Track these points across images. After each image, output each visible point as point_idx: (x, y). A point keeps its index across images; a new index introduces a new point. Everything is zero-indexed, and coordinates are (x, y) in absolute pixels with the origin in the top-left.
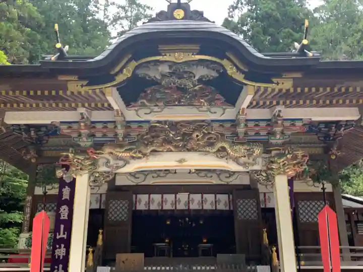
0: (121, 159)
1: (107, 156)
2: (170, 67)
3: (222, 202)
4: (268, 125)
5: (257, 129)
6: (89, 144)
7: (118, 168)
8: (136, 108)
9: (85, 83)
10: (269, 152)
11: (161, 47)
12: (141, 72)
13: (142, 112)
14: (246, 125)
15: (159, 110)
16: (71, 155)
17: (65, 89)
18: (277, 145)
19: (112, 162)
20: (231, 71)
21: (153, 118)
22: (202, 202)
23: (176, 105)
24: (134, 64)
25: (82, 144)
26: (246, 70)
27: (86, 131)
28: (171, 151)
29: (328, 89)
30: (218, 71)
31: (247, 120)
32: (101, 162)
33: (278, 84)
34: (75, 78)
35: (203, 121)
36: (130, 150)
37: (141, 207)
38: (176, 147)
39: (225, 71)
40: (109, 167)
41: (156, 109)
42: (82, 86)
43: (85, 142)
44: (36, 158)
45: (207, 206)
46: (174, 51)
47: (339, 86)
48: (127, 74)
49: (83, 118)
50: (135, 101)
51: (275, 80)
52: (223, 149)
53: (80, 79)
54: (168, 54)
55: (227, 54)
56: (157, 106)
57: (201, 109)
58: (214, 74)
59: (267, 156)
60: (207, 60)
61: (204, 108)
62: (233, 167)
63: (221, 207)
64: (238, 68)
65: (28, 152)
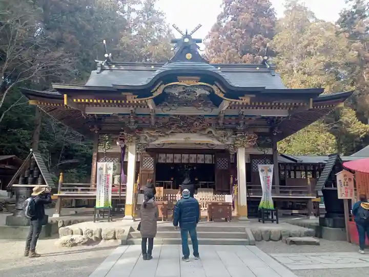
0: (153, 136)
1: (145, 135)
2: (184, 88)
3: (208, 159)
4: (236, 119)
5: (230, 121)
6: (135, 127)
7: (152, 141)
8: (162, 107)
9: (136, 96)
10: (236, 134)
11: (178, 77)
12: (167, 91)
13: (165, 109)
14: (224, 118)
15: (175, 108)
16: (125, 134)
17: (125, 100)
18: (240, 130)
19: (148, 138)
20: (217, 92)
21: (171, 113)
22: (197, 159)
23: (185, 106)
24: (163, 87)
25: (131, 127)
26: (225, 92)
27: (133, 120)
28: (181, 132)
29: (269, 104)
30: (210, 92)
31: (225, 116)
32: (142, 138)
33: (242, 100)
34: (131, 94)
35: (200, 115)
36: (159, 132)
37: (161, 161)
38: (184, 130)
39: (214, 92)
40: (147, 141)
41: (173, 108)
42: (135, 98)
43: (133, 126)
44: (98, 130)
45: (200, 162)
46: (186, 80)
47: (275, 102)
48: (160, 92)
49: (132, 113)
50: (161, 103)
51: (240, 98)
52: (211, 132)
53: (134, 94)
54: (182, 81)
55: (216, 82)
56: (173, 106)
57: (199, 109)
58: (208, 93)
59: (235, 136)
60: (205, 85)
61: (201, 108)
62: (216, 142)
63: (208, 162)
64: (221, 91)
65: (93, 127)
